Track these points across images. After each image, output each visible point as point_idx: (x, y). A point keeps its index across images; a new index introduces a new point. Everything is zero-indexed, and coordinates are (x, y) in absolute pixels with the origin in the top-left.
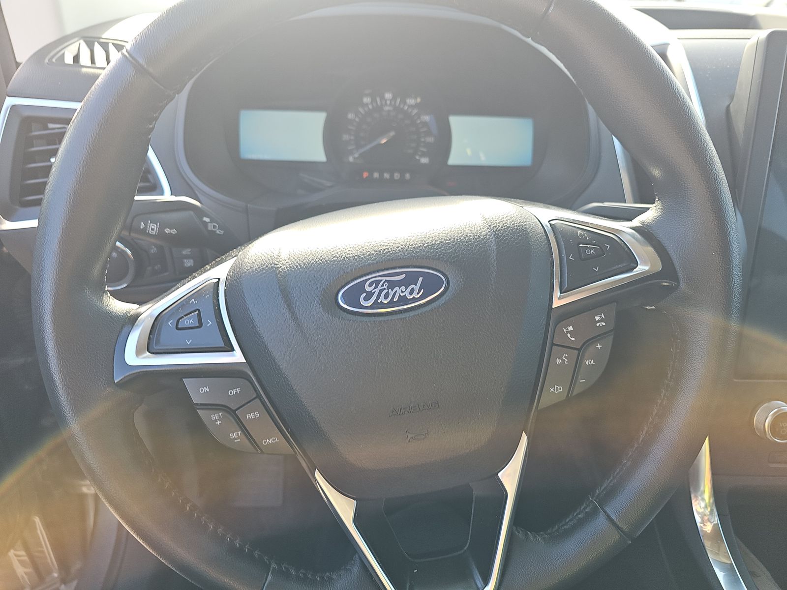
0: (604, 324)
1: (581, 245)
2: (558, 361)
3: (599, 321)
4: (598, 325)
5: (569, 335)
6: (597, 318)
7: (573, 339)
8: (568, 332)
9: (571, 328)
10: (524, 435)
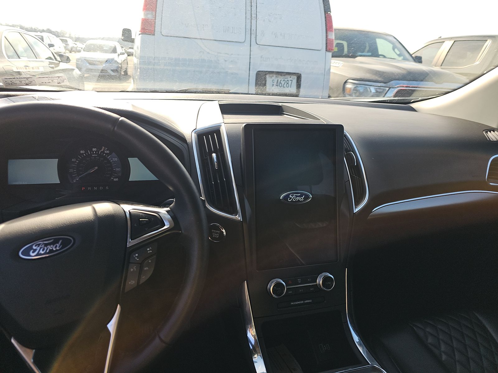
0: (151, 251)
1: (140, 220)
2: (132, 270)
3: (149, 250)
4: (149, 252)
5: (136, 258)
6: (148, 249)
7: (138, 259)
8: (136, 257)
9: (137, 255)
10: (119, 305)
